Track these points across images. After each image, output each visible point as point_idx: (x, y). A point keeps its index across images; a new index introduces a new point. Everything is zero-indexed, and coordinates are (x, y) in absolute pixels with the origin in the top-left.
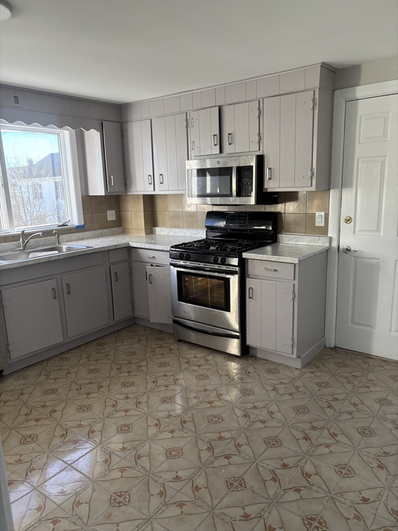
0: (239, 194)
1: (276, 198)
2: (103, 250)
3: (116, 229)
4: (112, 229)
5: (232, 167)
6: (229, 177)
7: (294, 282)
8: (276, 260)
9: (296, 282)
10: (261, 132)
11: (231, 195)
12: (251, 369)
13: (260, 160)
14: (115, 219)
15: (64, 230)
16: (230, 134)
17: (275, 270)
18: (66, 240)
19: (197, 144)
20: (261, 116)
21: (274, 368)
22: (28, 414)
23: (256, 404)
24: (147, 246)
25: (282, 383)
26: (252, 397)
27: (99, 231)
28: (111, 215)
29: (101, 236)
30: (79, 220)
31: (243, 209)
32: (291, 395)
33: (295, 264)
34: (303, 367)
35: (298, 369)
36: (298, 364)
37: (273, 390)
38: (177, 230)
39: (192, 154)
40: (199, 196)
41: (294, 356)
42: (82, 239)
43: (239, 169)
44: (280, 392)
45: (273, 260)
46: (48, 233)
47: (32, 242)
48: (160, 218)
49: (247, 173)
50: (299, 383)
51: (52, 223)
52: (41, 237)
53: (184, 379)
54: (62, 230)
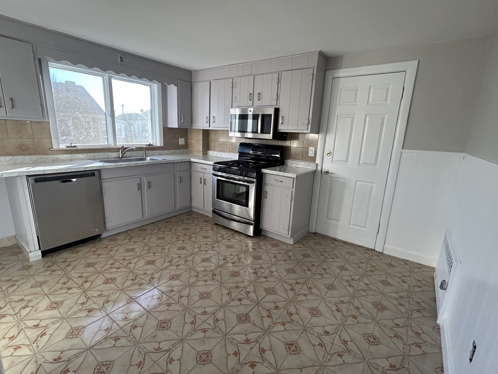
0: (262, 132)
1: (285, 136)
2: (173, 162)
3: (184, 150)
4: (182, 150)
5: (258, 115)
6: (257, 120)
7: (292, 190)
8: (282, 175)
9: (294, 190)
10: (279, 93)
11: (257, 132)
12: (261, 243)
13: (277, 111)
14: (184, 144)
15: (150, 148)
16: (259, 93)
17: (281, 181)
18: (151, 154)
19: (238, 99)
20: (280, 83)
21: (276, 244)
22: (112, 264)
23: (262, 266)
24: (202, 161)
25: (280, 253)
26: (260, 261)
27: (173, 151)
28: (182, 141)
29: (174, 154)
30: (161, 143)
31: (265, 143)
32: (285, 261)
33: (294, 178)
34: (294, 244)
35: (291, 245)
36: (291, 242)
37: (274, 257)
38: (223, 153)
39: (235, 104)
40: (239, 132)
41: (289, 236)
42: (162, 155)
43: (263, 116)
44: (278, 259)
45: (280, 174)
46: (140, 149)
47: (128, 154)
48: (212, 144)
49: (267, 118)
50: (291, 254)
51: (143, 143)
52: (134, 151)
53: (218, 247)
54: (148, 148)
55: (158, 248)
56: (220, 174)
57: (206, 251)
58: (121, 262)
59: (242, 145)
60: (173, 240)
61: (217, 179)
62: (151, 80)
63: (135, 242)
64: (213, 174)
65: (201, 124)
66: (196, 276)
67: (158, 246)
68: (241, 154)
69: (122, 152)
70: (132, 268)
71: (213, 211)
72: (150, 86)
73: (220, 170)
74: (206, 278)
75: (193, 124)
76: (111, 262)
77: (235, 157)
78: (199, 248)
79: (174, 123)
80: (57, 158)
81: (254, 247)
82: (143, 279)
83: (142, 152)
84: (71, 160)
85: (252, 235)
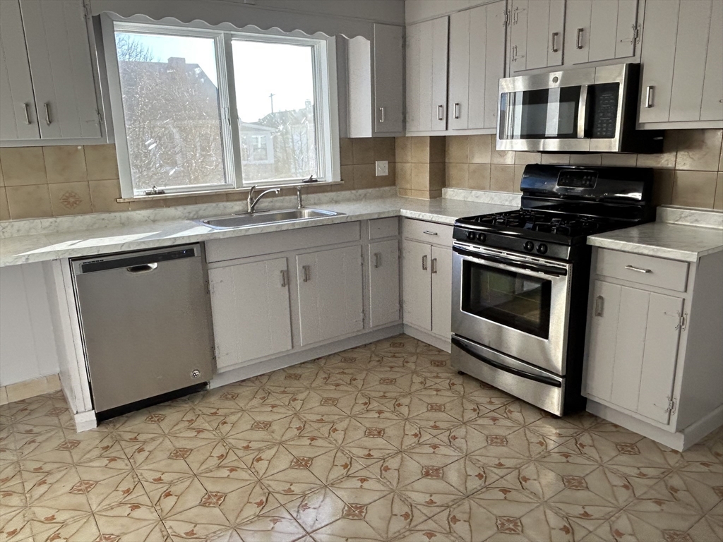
0: (589, 134)
1: (658, 141)
2: (360, 219)
3: (387, 188)
4: (382, 189)
5: (579, 87)
6: (573, 104)
7: (684, 295)
8: (651, 253)
9: (689, 296)
10: (640, 21)
11: (574, 135)
12: (586, 439)
13: (635, 73)
14: (387, 174)
15: (312, 187)
16: (581, 30)
17: (648, 271)
18: (312, 201)
19: (521, 52)
21: (631, 444)
22: (222, 456)
23: (588, 510)
24: (428, 216)
25: (642, 475)
26: (582, 495)
27: (361, 192)
28: (381, 168)
29: (366, 197)
30: (334, 174)
31: (597, 162)
32: (659, 502)
33: (689, 263)
34: (687, 450)
35: (675, 452)
36: (678, 444)
37: (625, 487)
38: (480, 193)
39: (512, 67)
40: (522, 137)
41: (673, 427)
42: (337, 202)
43: (592, 90)
44: (638, 494)
45: (646, 252)
46: (287, 191)
47: (265, 203)
48: (453, 172)
49: (606, 95)
50: (676, 481)
51: (297, 175)
52: (276, 196)
53: (465, 438)
54: (308, 187)
55: (320, 425)
56: (471, 247)
57: (435, 447)
58: (240, 453)
59: (531, 170)
60: (357, 409)
61: (464, 261)
62: (311, 31)
63: (273, 406)
64: (455, 249)
65: (426, 124)
66: (406, 516)
67: (321, 421)
68: (529, 194)
69: (251, 199)
70: (261, 473)
71: (454, 341)
72: (313, 47)
73: (472, 238)
74: (431, 525)
75: (408, 125)
76: (220, 450)
77: (512, 201)
78: (416, 435)
79: (363, 127)
80: (128, 218)
81: (564, 450)
82: (281, 505)
83: (293, 197)
84: (154, 221)
85: (558, 413)
